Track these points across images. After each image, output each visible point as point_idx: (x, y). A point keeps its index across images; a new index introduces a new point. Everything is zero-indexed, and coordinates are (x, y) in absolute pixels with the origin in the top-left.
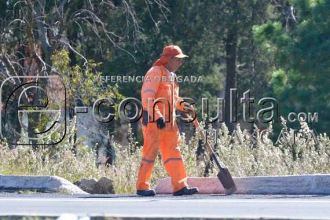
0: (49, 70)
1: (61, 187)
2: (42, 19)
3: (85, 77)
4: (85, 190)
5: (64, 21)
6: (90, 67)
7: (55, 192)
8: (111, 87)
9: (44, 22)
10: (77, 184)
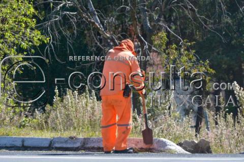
0: (150, 48)
1: (166, 148)
2: (144, 6)
3: (181, 54)
4: (186, 150)
5: (163, 7)
6: (185, 45)
7: (161, 151)
8: (203, 63)
9: (146, 8)
10: (180, 144)
